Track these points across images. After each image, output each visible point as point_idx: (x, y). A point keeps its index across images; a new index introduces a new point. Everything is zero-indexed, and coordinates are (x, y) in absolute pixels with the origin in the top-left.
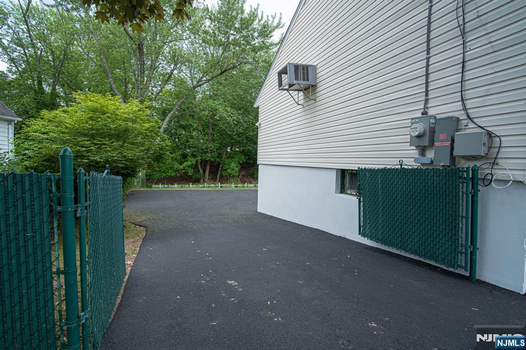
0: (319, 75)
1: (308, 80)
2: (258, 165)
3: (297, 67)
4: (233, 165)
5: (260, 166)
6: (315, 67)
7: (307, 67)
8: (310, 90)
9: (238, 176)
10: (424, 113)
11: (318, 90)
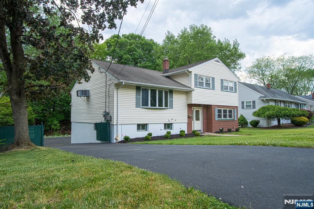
0: (90, 93)
1: (86, 95)
2: (71, 122)
3: (82, 91)
4: (56, 122)
5: (72, 123)
6: (89, 91)
7: (86, 90)
8: (88, 97)
9: (60, 130)
10: (105, 111)
11: (90, 98)
